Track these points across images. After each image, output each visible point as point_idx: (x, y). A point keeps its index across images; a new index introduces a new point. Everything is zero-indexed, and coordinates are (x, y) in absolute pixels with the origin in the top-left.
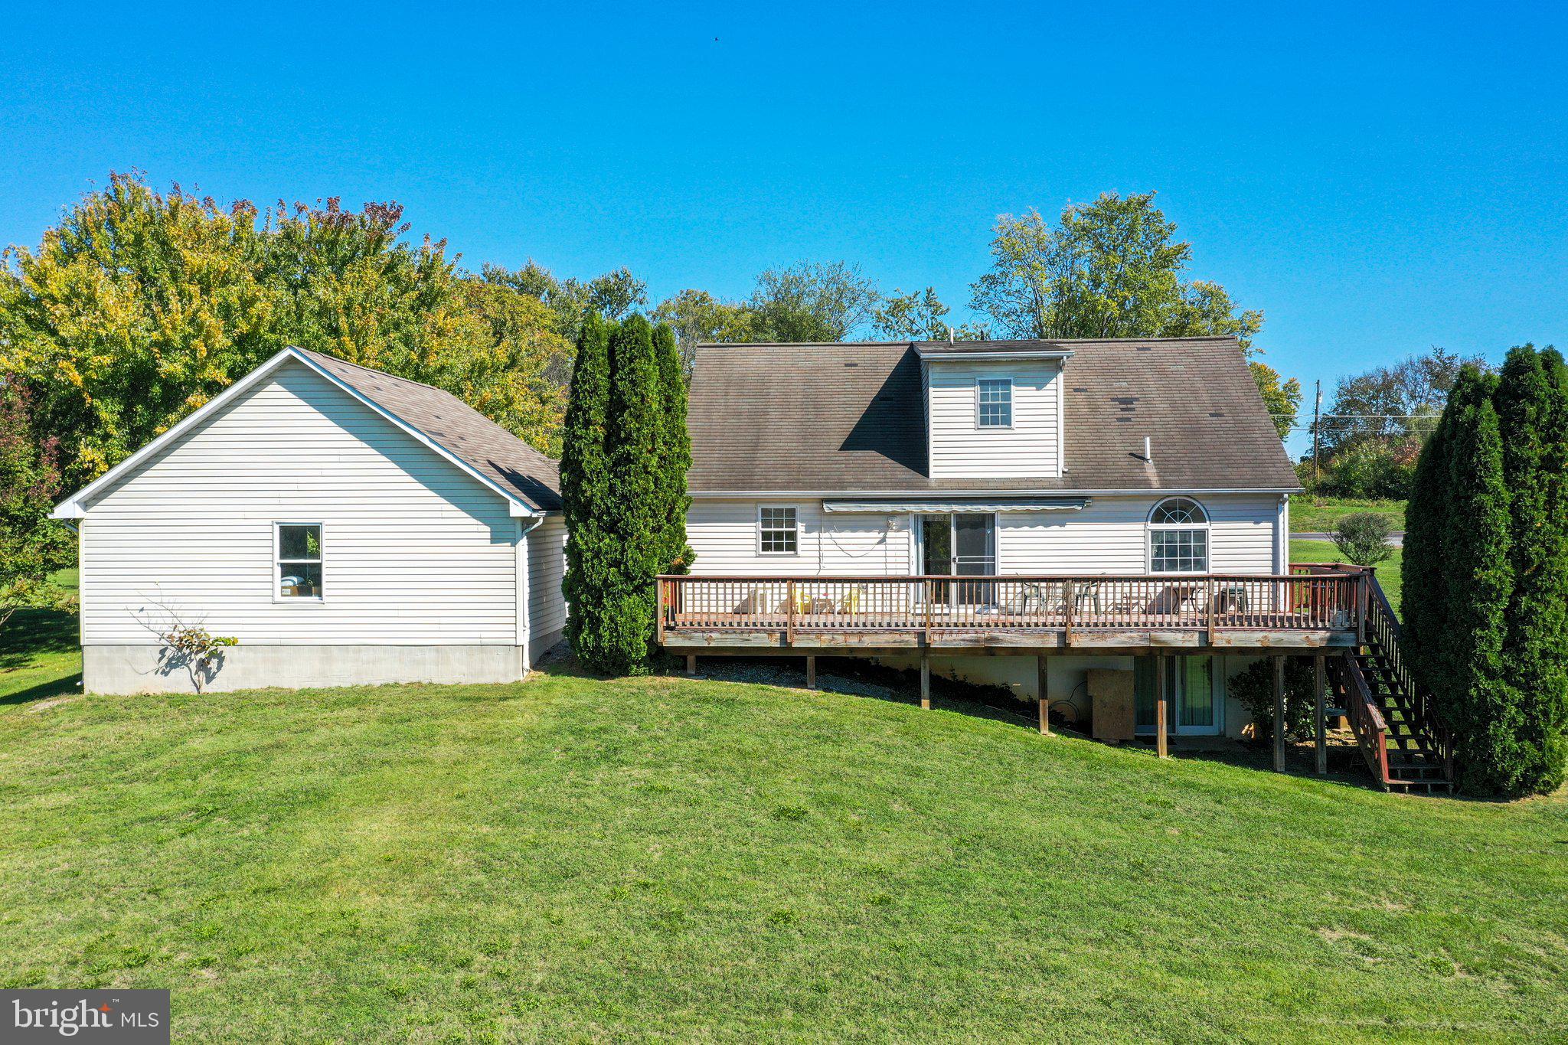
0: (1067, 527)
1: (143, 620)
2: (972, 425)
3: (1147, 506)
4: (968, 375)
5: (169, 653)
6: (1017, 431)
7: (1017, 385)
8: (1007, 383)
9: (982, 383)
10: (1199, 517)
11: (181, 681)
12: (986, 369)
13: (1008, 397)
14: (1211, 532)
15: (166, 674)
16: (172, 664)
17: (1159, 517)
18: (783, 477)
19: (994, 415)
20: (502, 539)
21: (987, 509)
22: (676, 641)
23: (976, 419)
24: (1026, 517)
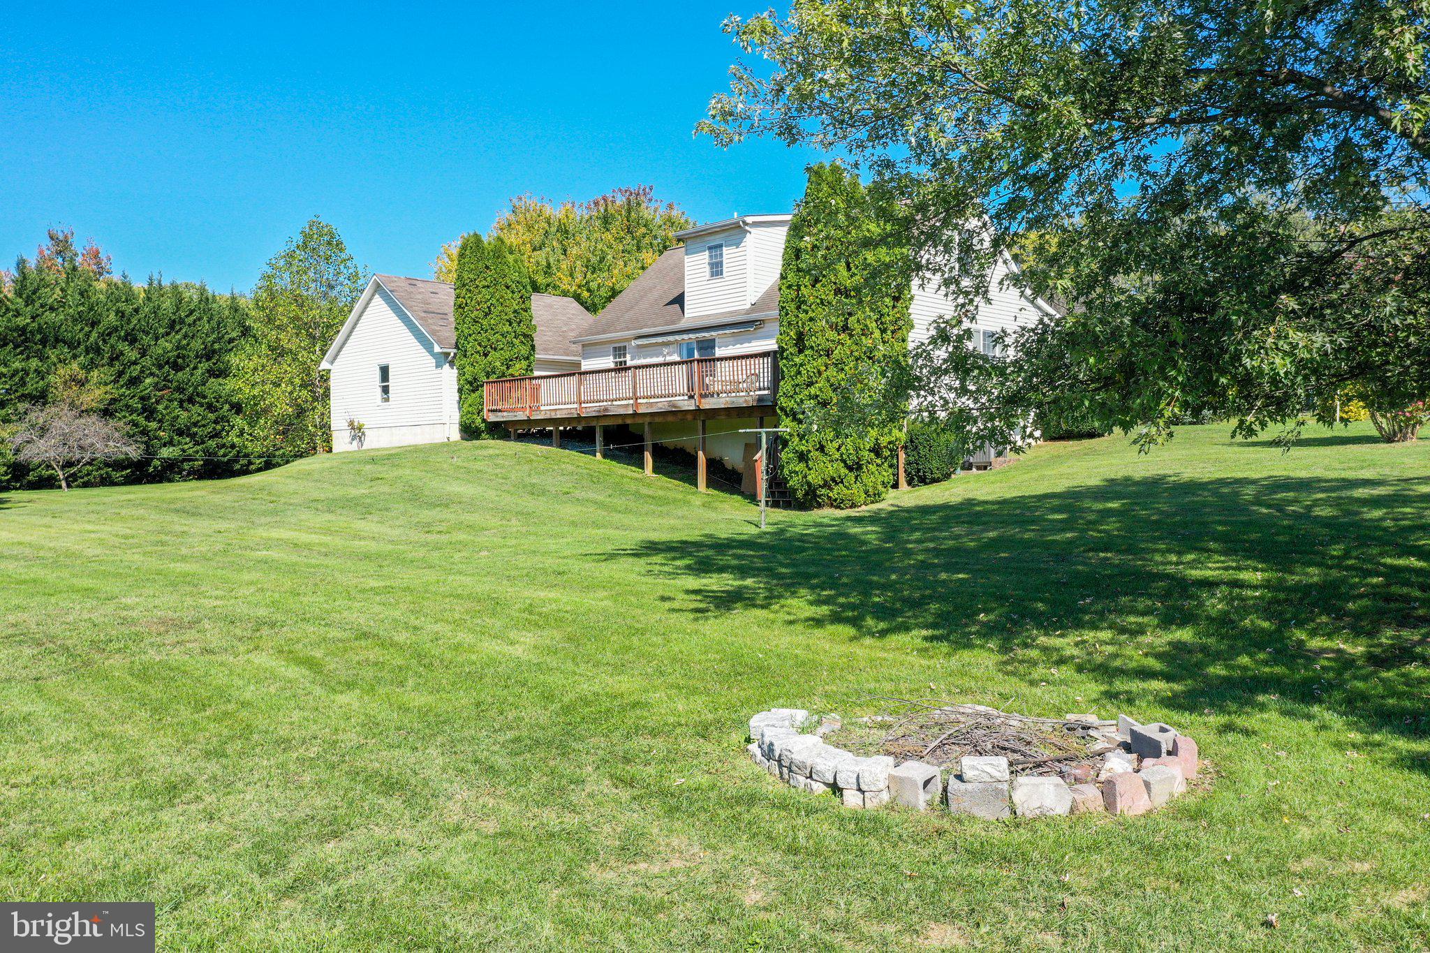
4: (703, 244)
6: (727, 278)
7: (727, 246)
8: (721, 246)
9: (710, 248)
12: (710, 238)
13: (721, 255)
16: (353, 439)
18: (623, 325)
19: (716, 269)
20: (439, 366)
21: (706, 335)
22: (492, 418)
23: (708, 274)
24: (730, 339)
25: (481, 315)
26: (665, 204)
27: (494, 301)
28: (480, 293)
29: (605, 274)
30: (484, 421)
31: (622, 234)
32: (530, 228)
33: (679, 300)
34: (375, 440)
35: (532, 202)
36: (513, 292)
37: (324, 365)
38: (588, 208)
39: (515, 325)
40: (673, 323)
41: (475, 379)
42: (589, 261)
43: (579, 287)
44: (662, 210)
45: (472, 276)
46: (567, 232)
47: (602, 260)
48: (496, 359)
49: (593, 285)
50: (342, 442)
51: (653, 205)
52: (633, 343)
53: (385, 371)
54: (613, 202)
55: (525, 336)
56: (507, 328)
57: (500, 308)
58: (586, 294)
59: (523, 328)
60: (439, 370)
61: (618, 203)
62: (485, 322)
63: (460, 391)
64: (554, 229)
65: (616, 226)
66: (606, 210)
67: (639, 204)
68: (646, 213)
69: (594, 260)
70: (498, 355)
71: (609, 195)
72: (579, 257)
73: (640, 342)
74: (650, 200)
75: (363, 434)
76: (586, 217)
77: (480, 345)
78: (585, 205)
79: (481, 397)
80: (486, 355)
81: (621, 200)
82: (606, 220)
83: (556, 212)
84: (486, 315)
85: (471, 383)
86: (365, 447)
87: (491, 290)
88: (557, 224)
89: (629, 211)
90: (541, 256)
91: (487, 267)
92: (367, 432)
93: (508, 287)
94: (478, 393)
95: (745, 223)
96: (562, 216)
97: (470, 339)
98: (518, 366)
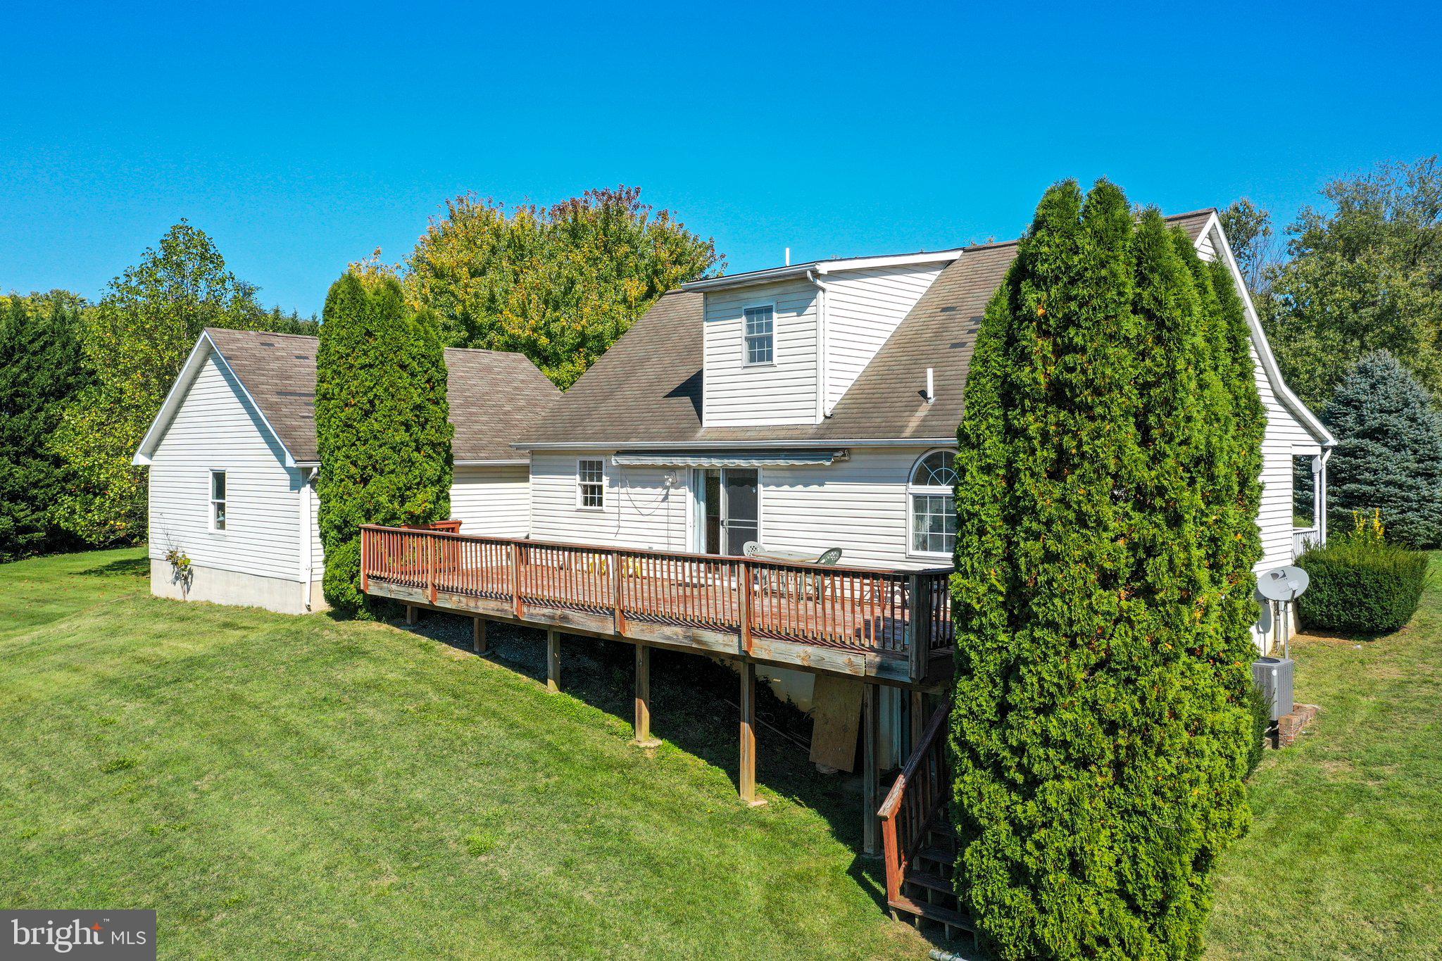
0: (826, 488)
2: (743, 363)
3: (913, 462)
4: (735, 305)
6: (779, 367)
7: (778, 312)
8: (769, 310)
9: (749, 313)
11: (179, 591)
12: (750, 294)
13: (769, 327)
15: (174, 583)
16: (177, 577)
17: (922, 477)
18: (598, 427)
19: (760, 350)
20: (295, 486)
21: (742, 463)
22: (374, 590)
23: (745, 355)
24: (787, 474)
25: (357, 414)
26: (654, 212)
27: (379, 390)
28: (355, 377)
29: (573, 311)
30: (359, 591)
31: (597, 253)
32: (471, 242)
33: (692, 389)
34: (204, 590)
35: (477, 203)
36: (413, 375)
37: (140, 460)
38: (552, 214)
39: (415, 429)
40: (682, 435)
41: (346, 523)
42: (549, 293)
43: (534, 330)
44: (651, 220)
45: (342, 349)
46: (522, 247)
47: (568, 291)
48: (381, 489)
49: (555, 328)
50: (162, 582)
51: (639, 213)
52: (615, 461)
53: (220, 478)
54: (586, 208)
55: (433, 445)
56: (402, 436)
57: (389, 403)
58: (544, 341)
59: (430, 434)
60: (294, 494)
61: (592, 209)
62: (363, 428)
63: (323, 536)
64: (504, 243)
65: (588, 241)
66: (575, 220)
67: (620, 212)
68: (632, 226)
69: (557, 291)
70: (385, 481)
71: (580, 197)
72: (536, 288)
73: (624, 460)
74: (636, 207)
75: (190, 572)
76: (549, 227)
77: (354, 464)
78: (548, 209)
79: (357, 552)
80: (365, 481)
81: (595, 206)
82: (575, 233)
83: (507, 219)
84: (367, 414)
85: (339, 529)
86: (190, 598)
87: (374, 371)
88: (508, 236)
89: (606, 222)
90: (481, 286)
91: (369, 334)
92: (196, 571)
93: (403, 367)
94: (352, 544)
95: (816, 275)
96: (514, 226)
97: (340, 454)
98: (420, 497)
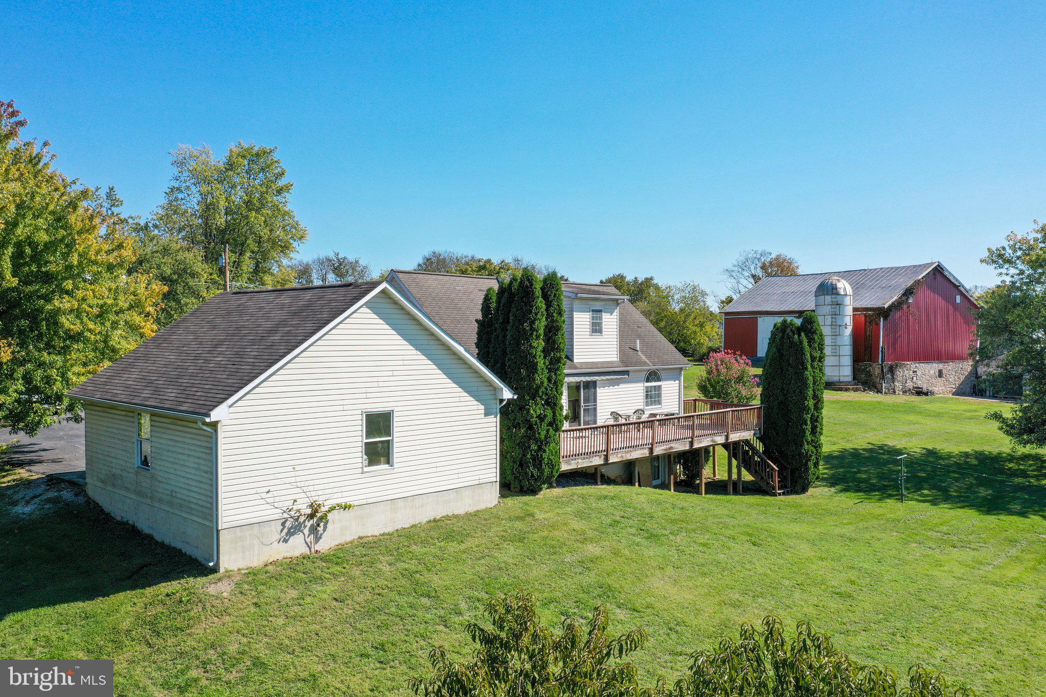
0: (620, 386)
1: (269, 500)
2: (588, 333)
3: (644, 375)
4: (587, 306)
5: (288, 524)
6: (604, 337)
7: (605, 312)
8: (601, 311)
9: (592, 311)
10: (659, 380)
11: (298, 546)
12: (593, 303)
13: (601, 318)
14: (663, 386)
15: (286, 541)
16: (290, 533)
17: (648, 380)
19: (597, 328)
20: (490, 413)
21: (589, 379)
23: (590, 330)
24: (607, 382)
60: (491, 419)
